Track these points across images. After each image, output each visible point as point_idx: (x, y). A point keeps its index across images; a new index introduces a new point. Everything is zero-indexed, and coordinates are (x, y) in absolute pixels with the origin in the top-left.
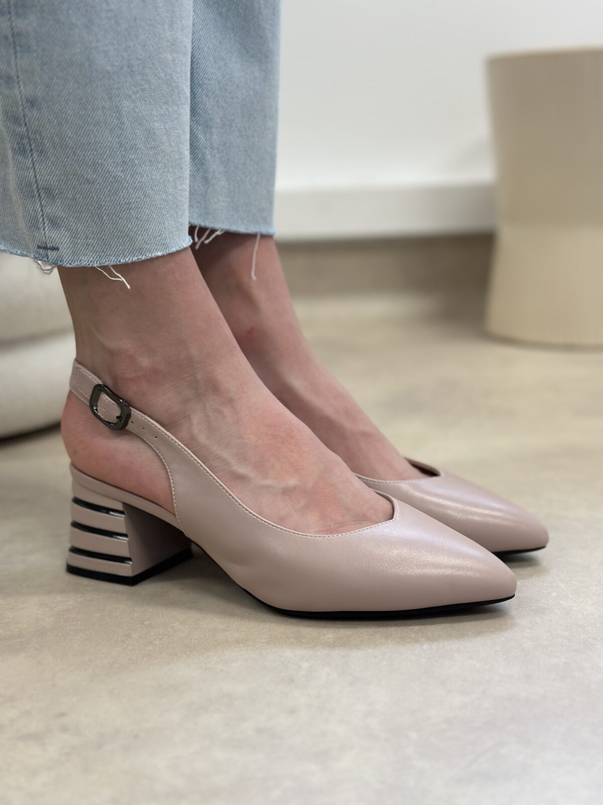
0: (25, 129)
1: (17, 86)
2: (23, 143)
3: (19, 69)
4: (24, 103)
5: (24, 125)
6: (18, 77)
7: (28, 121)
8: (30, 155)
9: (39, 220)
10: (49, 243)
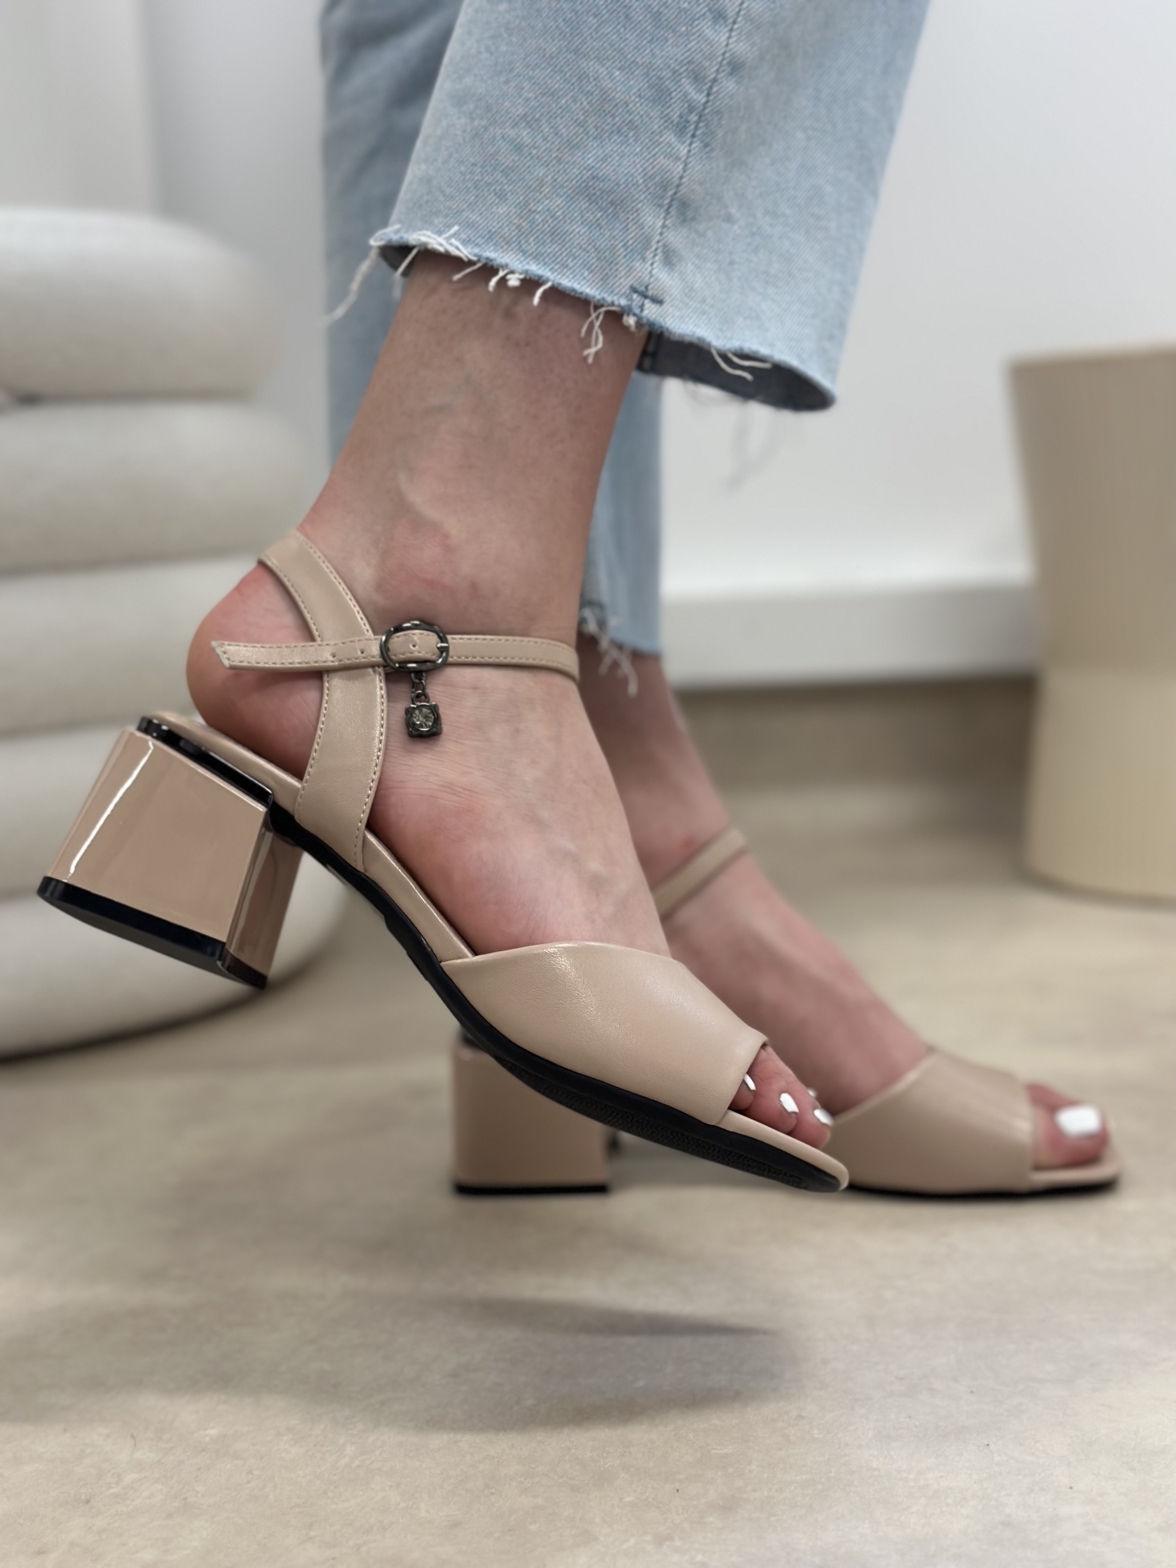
0: (704, 100)
1: (727, 35)
2: (690, 118)
3: (742, 13)
4: (725, 62)
5: (705, 93)
6: (734, 22)
7: (717, 91)
8: (688, 142)
9: (651, 247)
10: (652, 288)
